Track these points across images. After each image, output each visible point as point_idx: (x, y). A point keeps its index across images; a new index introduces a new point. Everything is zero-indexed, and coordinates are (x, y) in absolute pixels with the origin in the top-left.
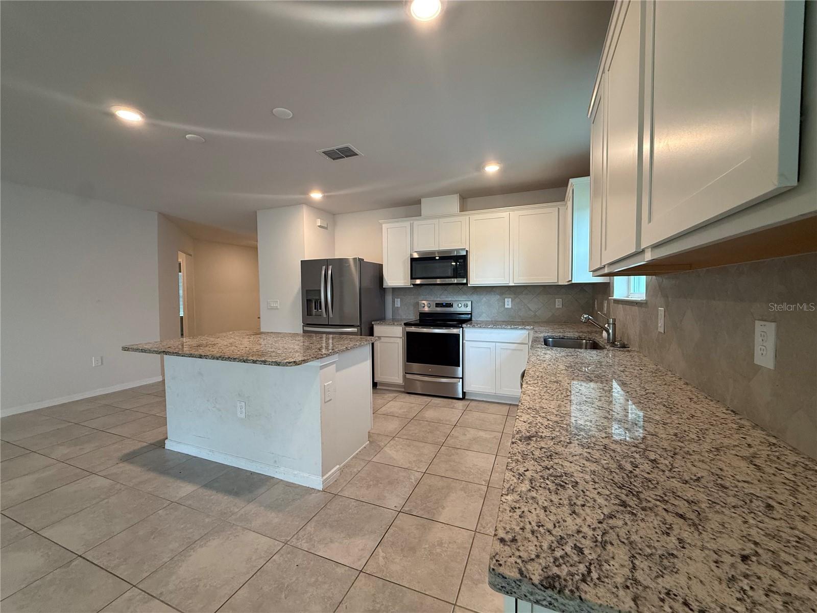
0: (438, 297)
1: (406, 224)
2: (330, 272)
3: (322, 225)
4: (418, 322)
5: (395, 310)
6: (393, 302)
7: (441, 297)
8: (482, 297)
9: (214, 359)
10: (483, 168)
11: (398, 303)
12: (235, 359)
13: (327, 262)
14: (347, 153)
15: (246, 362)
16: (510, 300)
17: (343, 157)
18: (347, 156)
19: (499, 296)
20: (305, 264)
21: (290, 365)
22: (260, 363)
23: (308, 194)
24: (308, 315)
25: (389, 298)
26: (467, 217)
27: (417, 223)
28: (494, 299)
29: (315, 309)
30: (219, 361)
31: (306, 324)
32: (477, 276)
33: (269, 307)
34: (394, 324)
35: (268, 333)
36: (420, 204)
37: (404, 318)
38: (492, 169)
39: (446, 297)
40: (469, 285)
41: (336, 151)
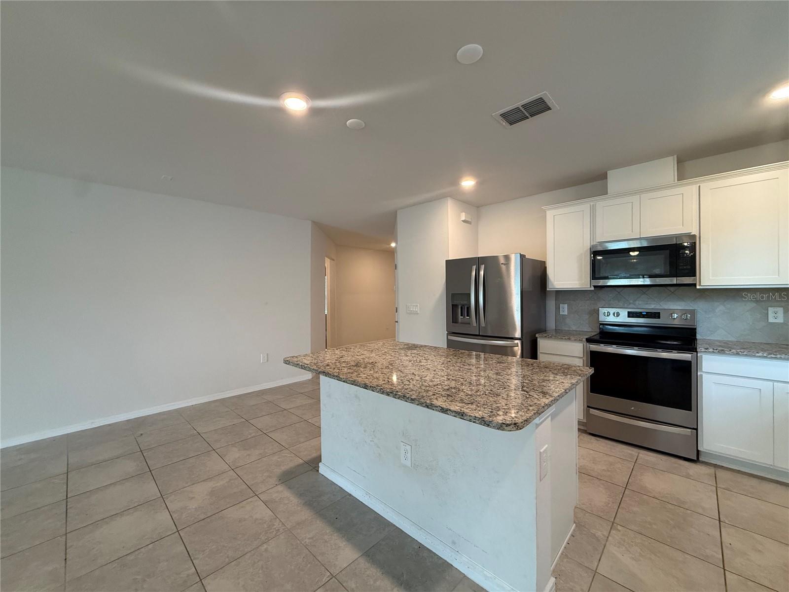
0: (630, 304)
1: (584, 207)
2: (482, 273)
3: (467, 219)
4: (597, 338)
5: (559, 318)
6: (558, 309)
7: (637, 302)
8: (716, 304)
9: (383, 393)
11: (564, 309)
12: (412, 401)
13: (479, 261)
14: (538, 107)
15: (431, 409)
16: (780, 310)
17: (527, 118)
18: (532, 116)
19: (755, 304)
20: (451, 265)
21: (508, 428)
22: (454, 414)
24: (453, 322)
25: (551, 304)
27: (601, 204)
28: (743, 309)
29: (462, 315)
30: (390, 399)
31: (451, 333)
32: (715, 273)
33: (408, 312)
34: (569, 339)
35: (422, 346)
36: (607, 178)
37: (574, 328)
39: (647, 304)
40: (698, 287)
41: (521, 108)
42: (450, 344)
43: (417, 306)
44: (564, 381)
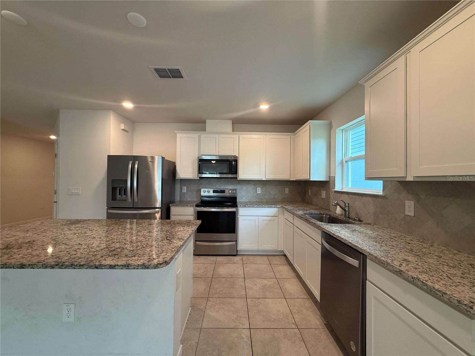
0: (214, 186)
1: (195, 136)
2: (136, 166)
3: (125, 129)
4: (200, 204)
5: (182, 194)
6: (181, 189)
7: (216, 186)
8: (243, 186)
9: (46, 267)
10: (259, 106)
11: (185, 189)
12: (81, 266)
13: (135, 158)
14: (176, 74)
15: (100, 268)
16: (260, 188)
17: (170, 77)
18: (173, 77)
19: (253, 186)
20: (111, 158)
21: (161, 266)
22: (121, 267)
23: (120, 103)
24: (112, 200)
25: (178, 186)
26: (237, 136)
27: (203, 135)
28: (251, 187)
29: (120, 195)
30: (57, 271)
31: (109, 207)
32: (243, 173)
33: (69, 193)
34: (187, 206)
35: (85, 220)
36: (206, 123)
37: (189, 200)
38: (264, 107)
39: (220, 186)
40: (238, 179)
41: (167, 70)
42: (110, 216)
43: (79, 189)
44: (189, 230)
